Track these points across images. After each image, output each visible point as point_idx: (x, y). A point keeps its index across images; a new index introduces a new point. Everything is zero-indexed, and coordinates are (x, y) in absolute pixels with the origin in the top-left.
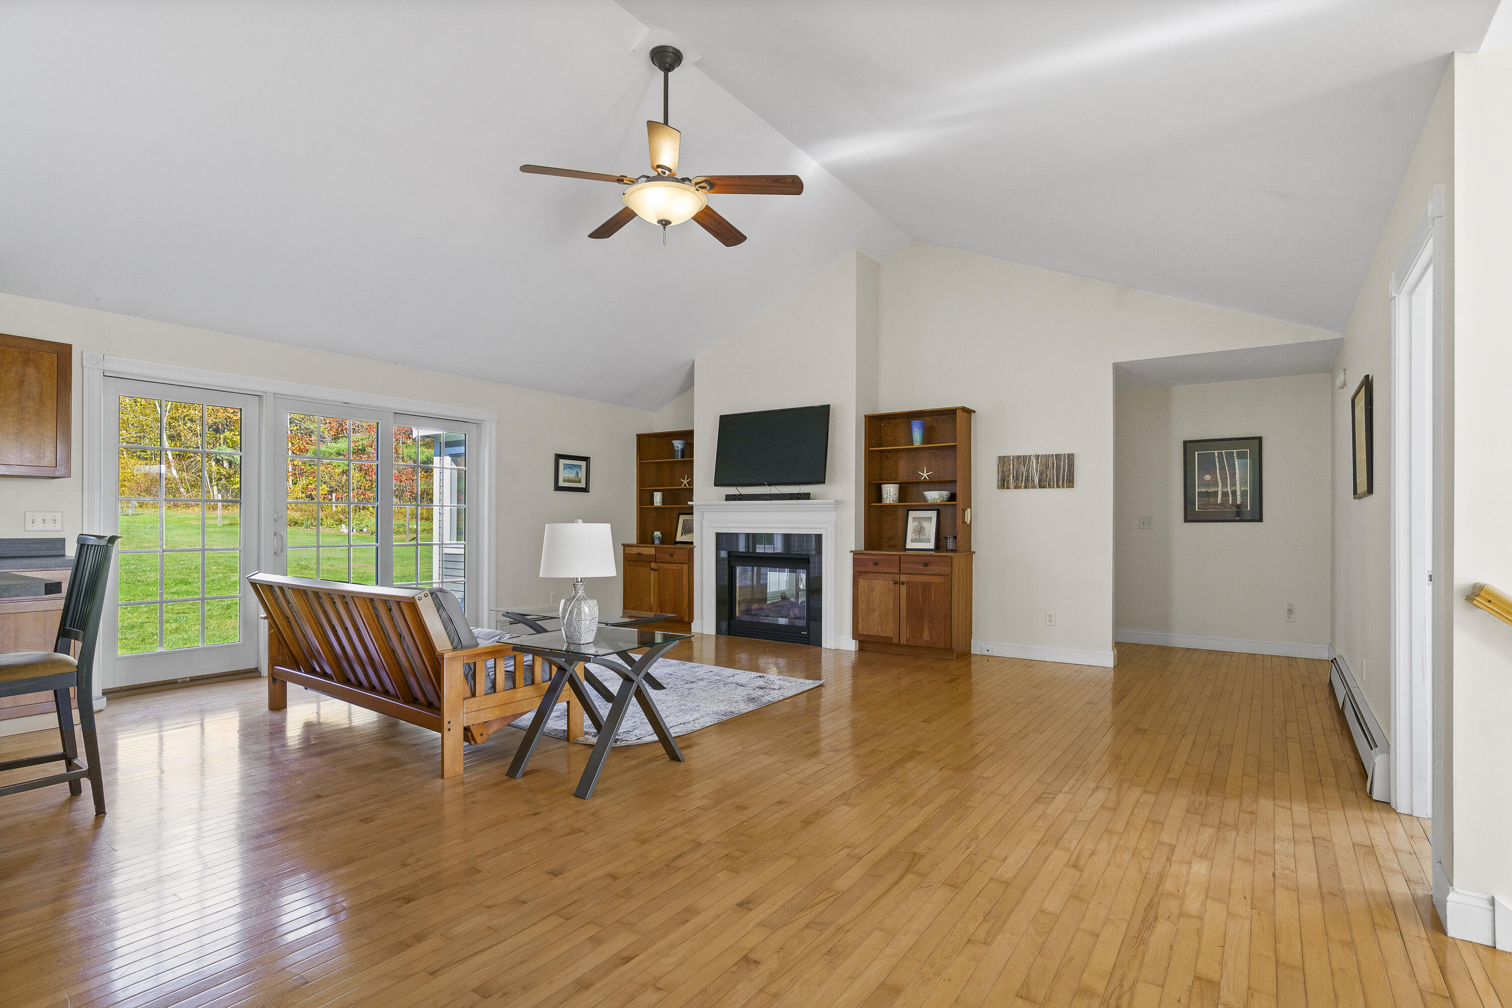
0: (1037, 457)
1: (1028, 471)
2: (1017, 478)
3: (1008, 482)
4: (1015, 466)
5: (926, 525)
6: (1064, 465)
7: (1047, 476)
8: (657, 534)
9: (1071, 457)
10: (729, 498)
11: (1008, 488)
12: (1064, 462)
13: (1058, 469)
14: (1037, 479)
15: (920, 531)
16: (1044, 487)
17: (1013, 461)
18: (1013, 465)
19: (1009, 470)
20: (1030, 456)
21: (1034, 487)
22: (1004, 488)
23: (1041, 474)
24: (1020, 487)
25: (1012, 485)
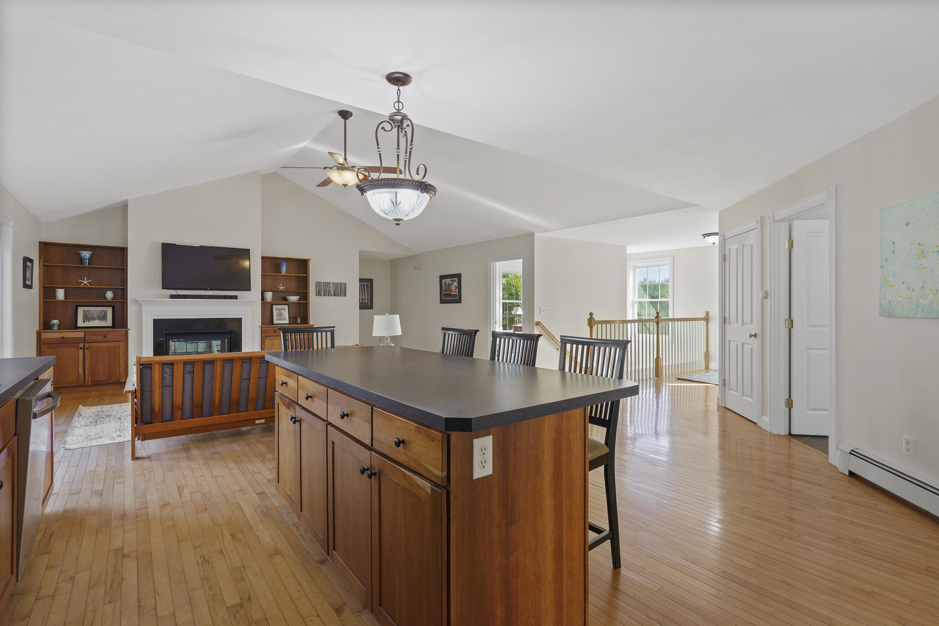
0: (333, 283)
1: (329, 289)
2: (324, 292)
3: (321, 293)
4: (324, 286)
5: (282, 312)
6: (343, 287)
7: (336, 291)
8: (56, 322)
9: (345, 284)
10: (172, 297)
11: (321, 295)
12: (343, 286)
13: (341, 289)
14: (333, 292)
15: (280, 315)
16: (336, 296)
17: (323, 284)
18: (323, 286)
19: (322, 288)
20: (330, 283)
21: (331, 296)
22: (319, 296)
23: (334, 291)
24: (326, 296)
25: (322, 294)
